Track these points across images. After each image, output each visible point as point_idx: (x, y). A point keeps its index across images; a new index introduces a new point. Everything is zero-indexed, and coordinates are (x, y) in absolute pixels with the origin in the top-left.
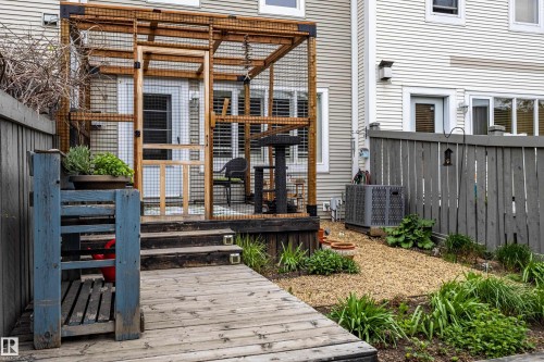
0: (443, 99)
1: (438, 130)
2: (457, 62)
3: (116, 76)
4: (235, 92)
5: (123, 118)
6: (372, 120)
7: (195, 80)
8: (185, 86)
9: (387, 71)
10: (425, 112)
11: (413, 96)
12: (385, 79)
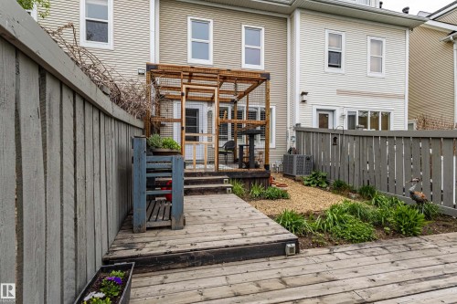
0: (333, 111)
1: (330, 127)
2: (340, 92)
3: (172, 100)
4: (230, 108)
5: (176, 121)
6: (297, 122)
7: (211, 101)
8: (205, 105)
9: (305, 97)
10: (323, 118)
11: (318, 110)
12: (304, 101)
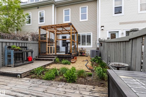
0: (118, 32)
3: (59, 34)
5: (60, 40)
6: (99, 38)
11: (109, 32)
12: (102, 30)
